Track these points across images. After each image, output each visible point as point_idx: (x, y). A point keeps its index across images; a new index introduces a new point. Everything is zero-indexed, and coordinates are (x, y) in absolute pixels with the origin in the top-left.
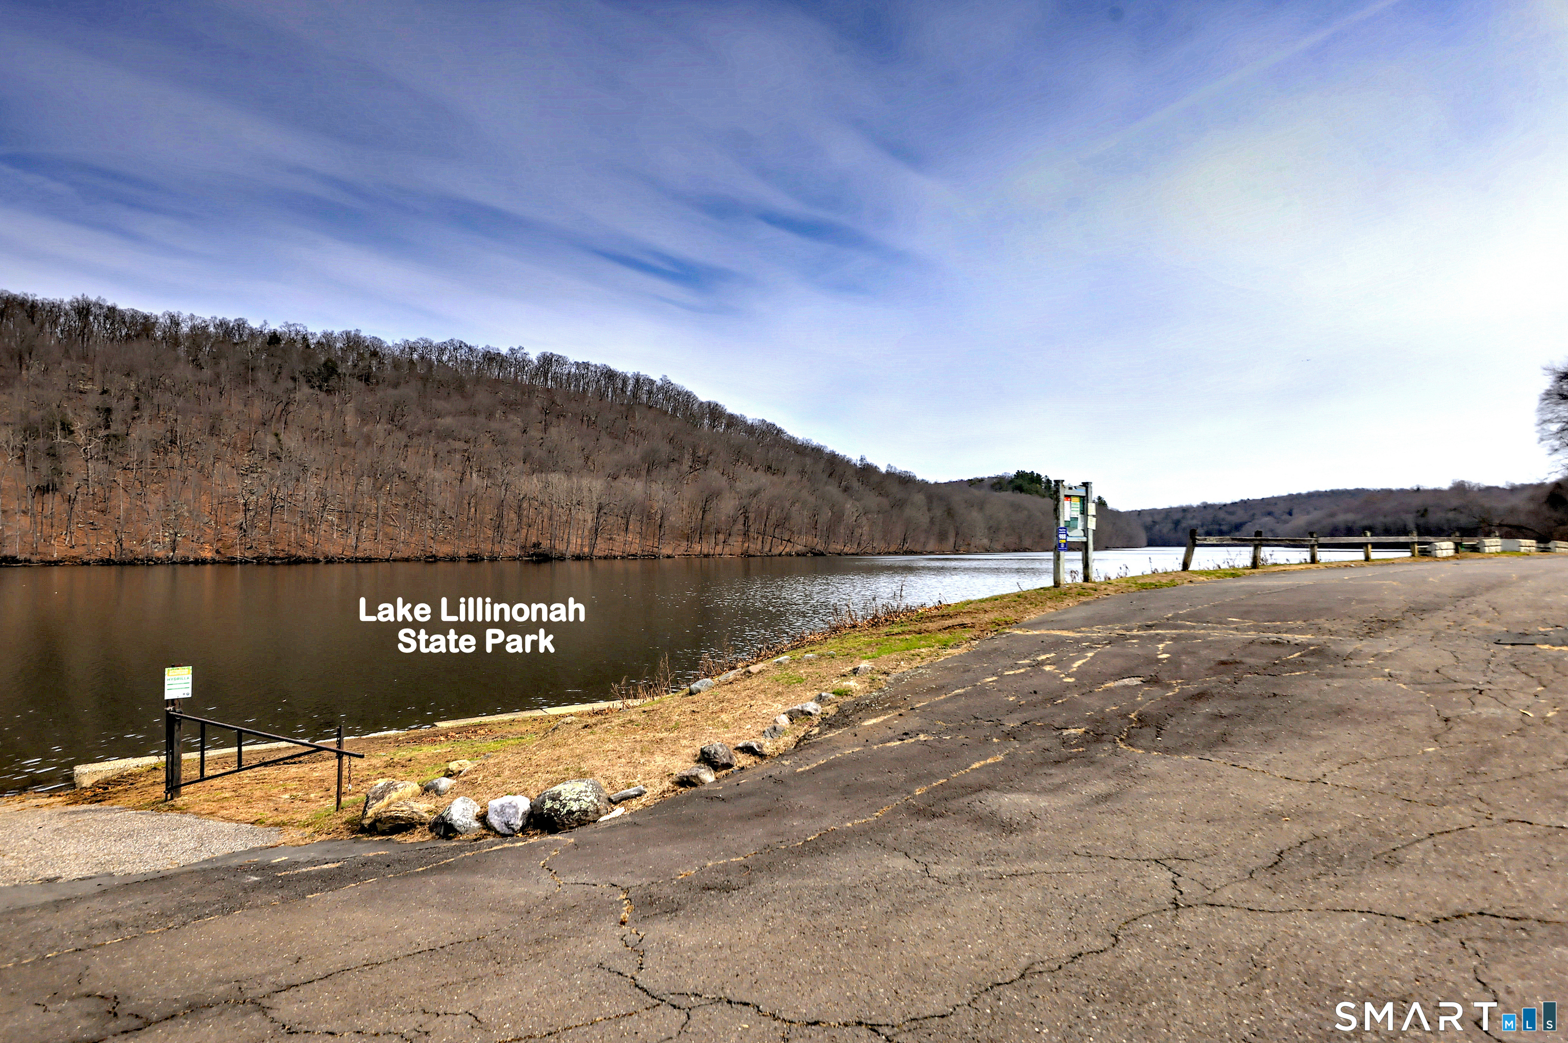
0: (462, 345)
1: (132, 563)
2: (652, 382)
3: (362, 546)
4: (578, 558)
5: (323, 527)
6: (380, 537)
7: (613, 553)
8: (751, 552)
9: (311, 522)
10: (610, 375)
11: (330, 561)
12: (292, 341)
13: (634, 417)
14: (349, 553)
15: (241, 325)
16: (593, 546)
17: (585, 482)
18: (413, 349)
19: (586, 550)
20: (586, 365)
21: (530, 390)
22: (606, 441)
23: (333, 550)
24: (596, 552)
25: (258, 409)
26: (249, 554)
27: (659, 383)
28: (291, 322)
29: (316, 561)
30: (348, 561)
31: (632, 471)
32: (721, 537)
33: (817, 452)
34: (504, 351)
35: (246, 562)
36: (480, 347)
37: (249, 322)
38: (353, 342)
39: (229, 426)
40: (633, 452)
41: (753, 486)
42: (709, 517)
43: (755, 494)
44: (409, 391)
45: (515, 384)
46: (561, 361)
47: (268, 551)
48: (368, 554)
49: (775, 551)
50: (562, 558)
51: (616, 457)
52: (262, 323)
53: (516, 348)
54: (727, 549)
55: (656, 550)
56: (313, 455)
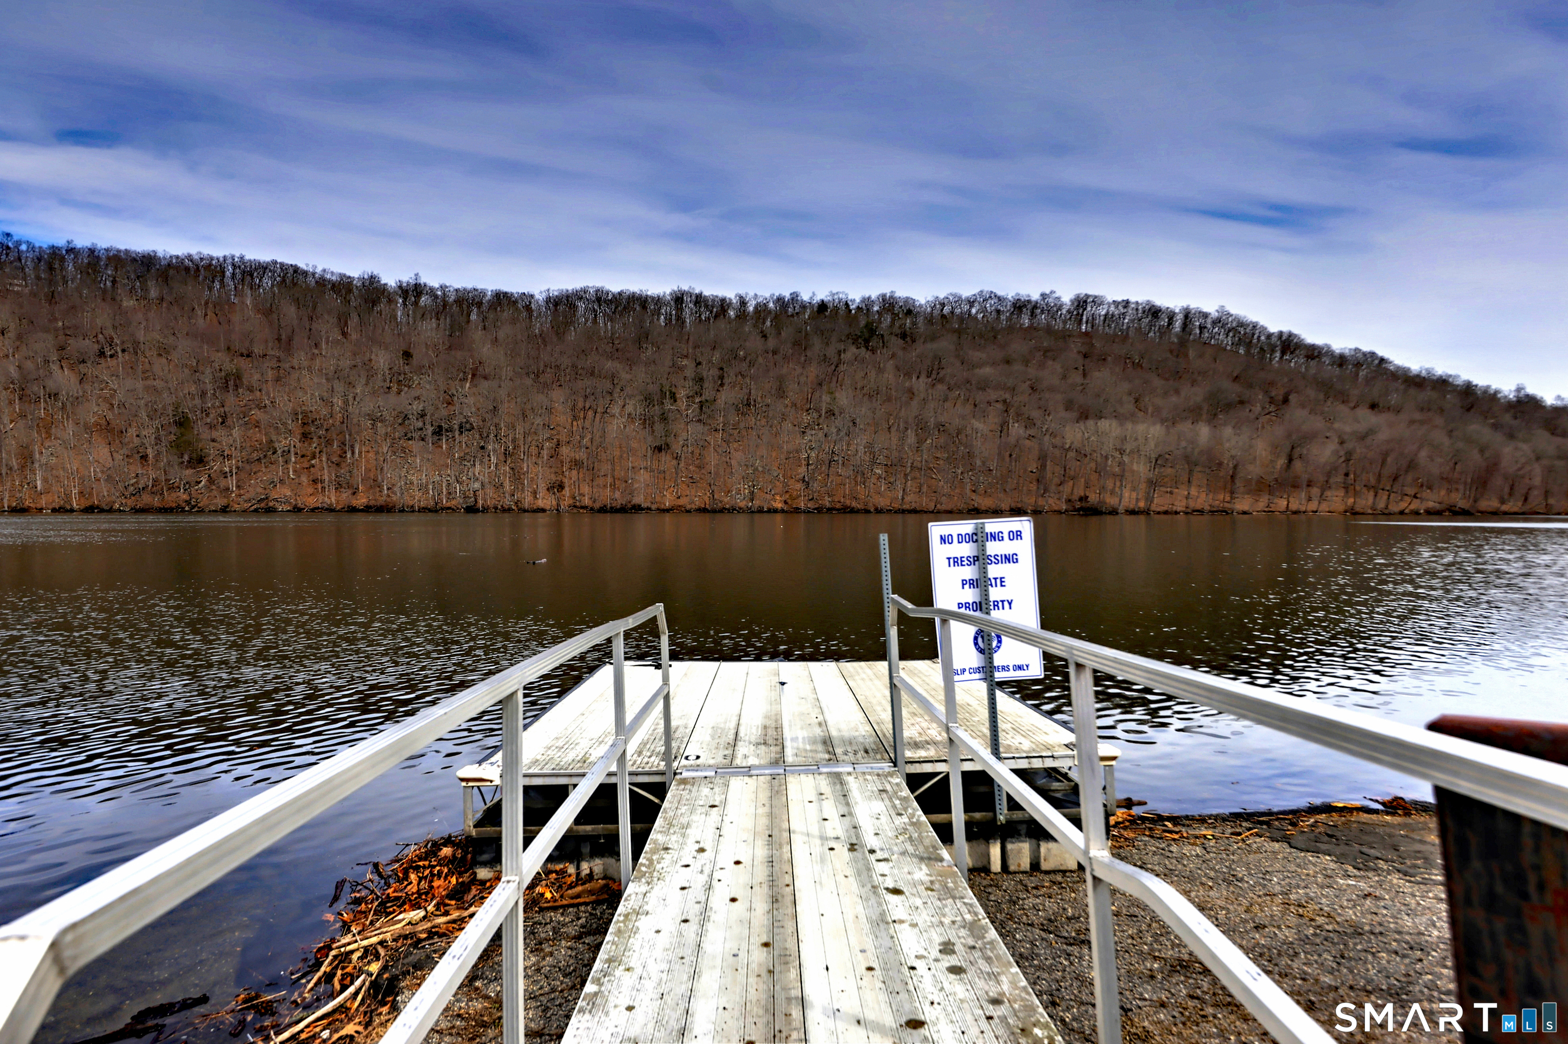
0: (992, 295)
1: (722, 511)
2: (1206, 315)
3: (908, 499)
4: (1132, 512)
5: (873, 480)
6: (925, 489)
7: (1174, 508)
8: (1358, 508)
9: (861, 475)
10: (1154, 312)
11: (879, 511)
12: (836, 309)
13: (1187, 356)
14: (896, 506)
15: (795, 297)
16: (1149, 499)
17: (1141, 428)
18: (943, 305)
19: (1142, 504)
20: (1127, 303)
21: (1065, 336)
22: (1157, 382)
23: (883, 502)
24: (1154, 507)
25: (814, 371)
26: (811, 505)
27: (1215, 314)
28: (834, 291)
29: (867, 511)
30: (895, 512)
31: (1194, 413)
32: (1315, 491)
33: (1442, 384)
34: (1035, 296)
35: (809, 512)
36: (1010, 297)
37: (802, 294)
38: (889, 304)
39: (792, 388)
40: (1196, 394)
41: (1362, 427)
42: (1298, 465)
43: (1363, 437)
44: (945, 344)
45: (1049, 330)
46: (1097, 301)
47: (827, 502)
48: (914, 505)
49: (1394, 508)
50: (1114, 512)
51: (1174, 399)
52: (811, 295)
53: (1048, 292)
54: (1324, 506)
55: (1227, 505)
56: (863, 411)
